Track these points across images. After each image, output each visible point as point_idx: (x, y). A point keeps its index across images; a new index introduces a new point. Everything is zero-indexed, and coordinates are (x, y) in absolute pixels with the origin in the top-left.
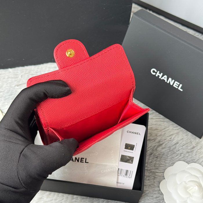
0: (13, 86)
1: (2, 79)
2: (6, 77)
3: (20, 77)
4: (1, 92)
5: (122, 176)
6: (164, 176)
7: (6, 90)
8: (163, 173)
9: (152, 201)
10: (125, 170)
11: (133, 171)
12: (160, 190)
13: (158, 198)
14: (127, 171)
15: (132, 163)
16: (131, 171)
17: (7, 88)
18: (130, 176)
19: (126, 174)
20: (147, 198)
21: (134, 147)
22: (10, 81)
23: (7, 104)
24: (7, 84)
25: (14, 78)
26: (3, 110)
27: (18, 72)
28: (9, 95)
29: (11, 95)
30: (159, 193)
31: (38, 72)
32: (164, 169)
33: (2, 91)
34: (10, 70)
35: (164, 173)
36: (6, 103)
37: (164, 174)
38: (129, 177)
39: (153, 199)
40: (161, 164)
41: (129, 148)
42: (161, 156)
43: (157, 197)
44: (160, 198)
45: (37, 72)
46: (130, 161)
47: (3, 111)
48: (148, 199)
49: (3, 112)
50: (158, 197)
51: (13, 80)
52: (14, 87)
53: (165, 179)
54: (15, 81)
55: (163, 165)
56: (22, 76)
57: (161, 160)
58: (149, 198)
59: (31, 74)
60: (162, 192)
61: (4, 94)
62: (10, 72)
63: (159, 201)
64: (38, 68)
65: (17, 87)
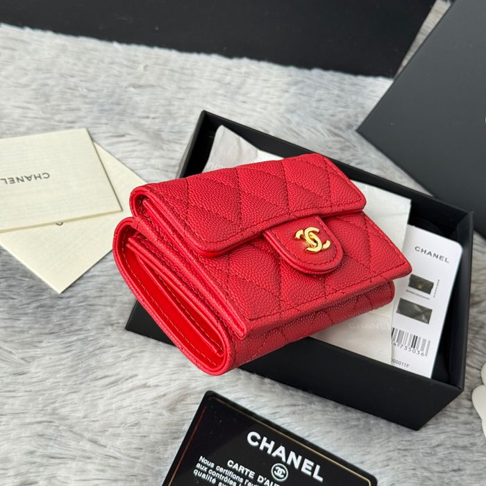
0: (125, 84)
1: (96, 61)
2: (107, 60)
3: (142, 69)
4: (92, 91)
5: (404, 347)
6: (481, 378)
7: (105, 91)
8: (478, 369)
9: (454, 429)
10: (411, 335)
11: (429, 342)
12: (472, 407)
13: (468, 426)
14: (415, 338)
15: (428, 323)
16: (424, 341)
17: (108, 85)
18: (422, 349)
19: (414, 345)
20: (443, 419)
21: (432, 287)
22: (115, 72)
23: (106, 124)
24: (109, 76)
25: (127, 66)
26: (95, 134)
27: (136, 56)
28: (112, 104)
29: (118, 104)
30: (471, 414)
31: (187, 69)
32: (481, 362)
33: (96, 88)
34: (116, 45)
35: (480, 370)
36: (104, 121)
37: (480, 373)
38: (421, 352)
39: (456, 425)
40: (475, 348)
41: (420, 287)
42: (475, 329)
43: (466, 423)
44: (473, 425)
45: (183, 68)
46: (423, 318)
47: (94, 136)
48: (444, 422)
49: (96, 140)
50: (469, 424)
51: (125, 70)
52: (126, 87)
53: (483, 384)
54: (129, 74)
55: (479, 350)
56: (146, 66)
57: (477, 338)
58: (447, 420)
59: (168, 68)
60: (477, 413)
61: (98, 99)
62: (117, 51)
63: (470, 433)
64: (187, 60)
65: (132, 89)
